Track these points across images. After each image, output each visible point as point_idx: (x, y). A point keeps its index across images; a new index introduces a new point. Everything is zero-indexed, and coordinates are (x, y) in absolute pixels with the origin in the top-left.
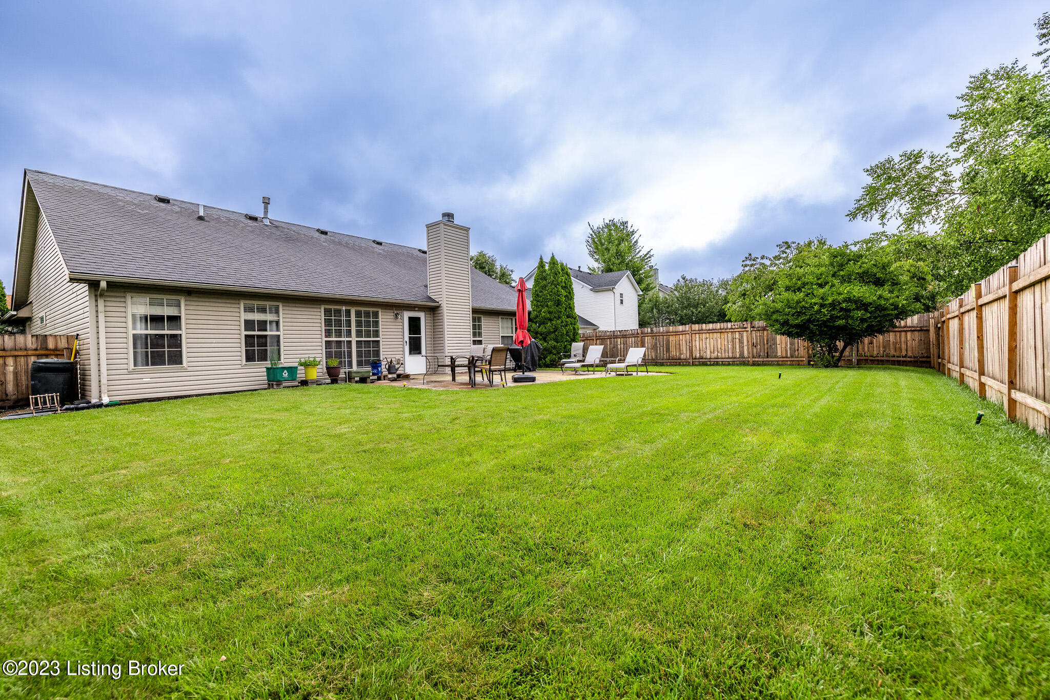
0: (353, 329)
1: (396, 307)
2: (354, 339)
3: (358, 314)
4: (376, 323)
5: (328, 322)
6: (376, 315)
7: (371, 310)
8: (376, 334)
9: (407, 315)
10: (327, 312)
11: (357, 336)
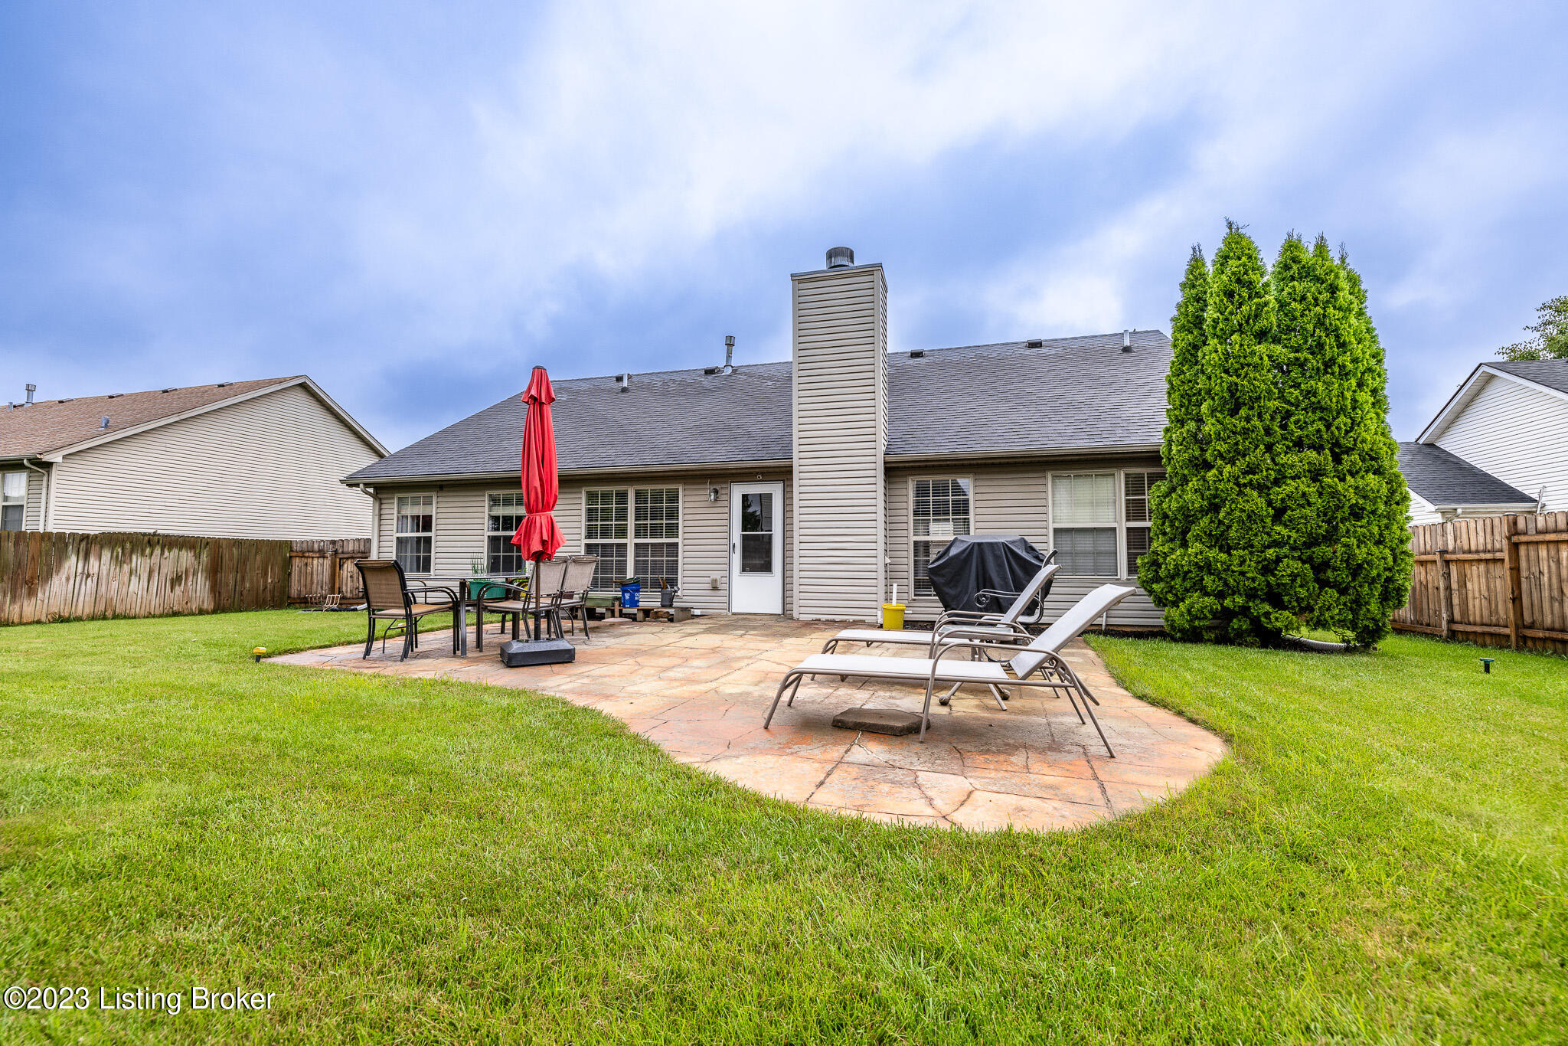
0: (631, 523)
1: (716, 478)
2: (631, 541)
3: (640, 497)
4: (673, 513)
5: (591, 514)
6: (674, 497)
7: (664, 487)
8: (672, 531)
9: (738, 491)
10: (591, 497)
11: (637, 536)
